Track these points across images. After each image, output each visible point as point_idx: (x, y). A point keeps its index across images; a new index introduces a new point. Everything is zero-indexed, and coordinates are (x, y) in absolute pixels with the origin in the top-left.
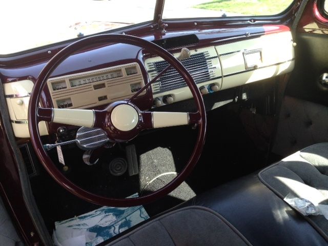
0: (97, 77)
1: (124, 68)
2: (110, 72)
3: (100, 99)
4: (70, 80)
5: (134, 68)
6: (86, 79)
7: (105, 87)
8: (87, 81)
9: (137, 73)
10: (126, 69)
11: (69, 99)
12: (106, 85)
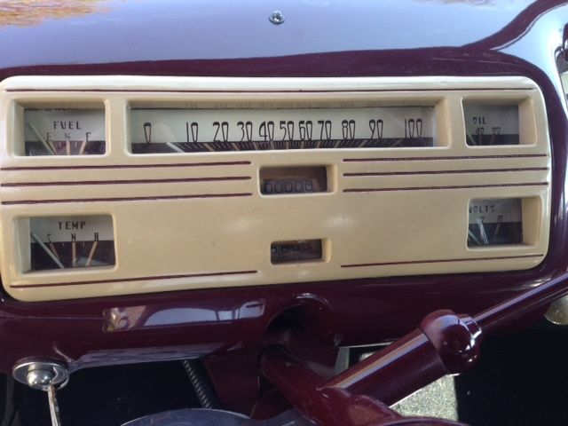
0: (296, 118)
1: (459, 98)
2: (370, 105)
3: (284, 252)
4: (134, 107)
5: (512, 107)
6: (233, 119)
7: (323, 187)
8: (235, 134)
9: (515, 139)
10: (468, 104)
11: (106, 219)
12: (336, 179)
